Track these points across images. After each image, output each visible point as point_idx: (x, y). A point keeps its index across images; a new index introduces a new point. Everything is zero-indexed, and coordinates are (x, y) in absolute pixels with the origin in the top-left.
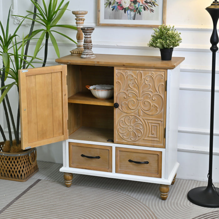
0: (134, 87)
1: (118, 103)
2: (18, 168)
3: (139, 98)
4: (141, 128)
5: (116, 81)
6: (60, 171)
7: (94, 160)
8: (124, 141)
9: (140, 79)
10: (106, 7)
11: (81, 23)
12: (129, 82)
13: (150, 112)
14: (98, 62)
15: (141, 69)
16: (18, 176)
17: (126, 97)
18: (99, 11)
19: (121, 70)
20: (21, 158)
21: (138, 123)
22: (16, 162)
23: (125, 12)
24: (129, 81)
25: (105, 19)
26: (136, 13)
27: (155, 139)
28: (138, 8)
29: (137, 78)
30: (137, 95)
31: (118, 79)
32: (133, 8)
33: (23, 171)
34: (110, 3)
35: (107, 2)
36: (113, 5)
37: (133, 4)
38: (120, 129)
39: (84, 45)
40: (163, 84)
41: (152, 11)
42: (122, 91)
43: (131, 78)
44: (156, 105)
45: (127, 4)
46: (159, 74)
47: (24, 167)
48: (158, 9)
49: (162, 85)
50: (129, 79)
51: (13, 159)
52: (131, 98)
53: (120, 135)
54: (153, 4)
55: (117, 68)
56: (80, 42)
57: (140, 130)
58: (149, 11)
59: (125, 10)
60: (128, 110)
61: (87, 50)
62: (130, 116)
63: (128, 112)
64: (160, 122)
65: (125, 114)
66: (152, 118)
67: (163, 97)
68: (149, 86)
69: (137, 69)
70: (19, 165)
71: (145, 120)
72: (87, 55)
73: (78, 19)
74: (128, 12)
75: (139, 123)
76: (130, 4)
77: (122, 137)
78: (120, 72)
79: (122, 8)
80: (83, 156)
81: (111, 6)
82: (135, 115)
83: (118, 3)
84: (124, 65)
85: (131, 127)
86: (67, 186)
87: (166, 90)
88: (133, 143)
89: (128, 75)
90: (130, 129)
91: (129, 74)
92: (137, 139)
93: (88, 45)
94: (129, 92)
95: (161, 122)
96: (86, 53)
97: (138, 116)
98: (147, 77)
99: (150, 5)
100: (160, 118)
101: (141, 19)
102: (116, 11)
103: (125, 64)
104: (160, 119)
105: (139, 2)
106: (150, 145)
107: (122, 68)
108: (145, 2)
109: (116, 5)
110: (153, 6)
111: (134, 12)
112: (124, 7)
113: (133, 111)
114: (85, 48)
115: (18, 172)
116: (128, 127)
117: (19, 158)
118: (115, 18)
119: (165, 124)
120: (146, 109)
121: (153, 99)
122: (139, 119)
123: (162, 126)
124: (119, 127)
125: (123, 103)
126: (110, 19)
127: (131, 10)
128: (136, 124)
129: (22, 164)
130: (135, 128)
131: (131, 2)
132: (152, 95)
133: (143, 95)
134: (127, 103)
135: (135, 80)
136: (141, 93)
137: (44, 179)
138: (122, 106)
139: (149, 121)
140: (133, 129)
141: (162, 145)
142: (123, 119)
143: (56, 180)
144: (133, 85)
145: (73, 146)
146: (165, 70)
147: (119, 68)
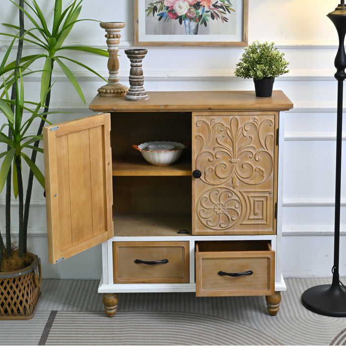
0: (226, 142)
1: (199, 169)
2: (18, 297)
3: (233, 160)
4: (237, 207)
5: (196, 135)
6: (99, 292)
8: (209, 230)
9: (236, 130)
10: (148, 16)
11: (116, 42)
12: (217, 135)
13: (251, 180)
14: (166, 106)
15: (236, 113)
16: (18, 309)
17: (211, 159)
18: (138, 22)
19: (203, 117)
20: (22, 278)
21: (232, 200)
22: (14, 286)
23: (181, 23)
24: (217, 133)
25: (146, 34)
26: (200, 23)
27: (260, 222)
28: (202, 15)
29: (230, 128)
30: (230, 154)
31: (199, 131)
32: (195, 16)
33: (27, 301)
34: (155, 9)
35: (150, 6)
36: (161, 12)
37: (193, 10)
38: (201, 212)
39: (130, 78)
40: (273, 134)
41: (225, 19)
42: (206, 150)
43: (220, 128)
44: (261, 168)
45: (183, 10)
46: (266, 118)
47: (28, 294)
48: (235, 16)
49: (271, 137)
50: (217, 130)
51: (8, 283)
52: (220, 160)
53: (203, 220)
54: (227, 9)
55: (197, 113)
56: (115, 73)
57: (236, 209)
58: (220, 20)
59: (181, 19)
60: (214, 179)
61: (138, 87)
62: (219, 189)
63: (216, 184)
64: (267, 195)
65: (210, 187)
66: (255, 188)
67: (272, 155)
68: (249, 139)
69: (230, 113)
70: (20, 292)
71: (244, 194)
72: (138, 95)
73: (112, 36)
74: (185, 22)
75: (234, 200)
76: (189, 9)
77: (205, 224)
78: (202, 119)
79: (176, 16)
80: (137, 262)
81: (156, 14)
82: (227, 187)
83: (168, 7)
84: (210, 109)
85: (220, 207)
86: (109, 316)
87: (277, 143)
89: (215, 124)
90: (219, 209)
91: (216, 121)
92: (230, 225)
93: (138, 78)
94: (216, 151)
95: (270, 193)
96: (136, 91)
97: (231, 188)
98: (246, 126)
99: (222, 10)
100: (268, 188)
101: (207, 33)
102: (165, 21)
103: (211, 107)
104: (267, 190)
106: (252, 232)
107: (206, 114)
108: (213, 5)
109: (164, 11)
110: (227, 12)
111: (196, 21)
112: (179, 15)
113: (223, 181)
114: (132, 83)
115: (18, 305)
116: (216, 207)
117: (20, 280)
118: (165, 32)
119: (275, 196)
120: (245, 175)
121: (257, 159)
122: (233, 194)
123: (270, 200)
124: (200, 208)
125: (207, 169)
126: (155, 34)
127: (191, 19)
128: (229, 201)
129: (24, 289)
130: (227, 208)
131: (190, 6)
132: (254, 154)
133: (241, 154)
134: (214, 168)
135: (226, 131)
136: (237, 150)
137: (60, 309)
138: (205, 175)
139: (250, 195)
140: (224, 210)
141: (271, 230)
142: (206, 195)
143: (82, 307)
144: (223, 140)
145: (120, 247)
146: (275, 113)
147: (200, 113)
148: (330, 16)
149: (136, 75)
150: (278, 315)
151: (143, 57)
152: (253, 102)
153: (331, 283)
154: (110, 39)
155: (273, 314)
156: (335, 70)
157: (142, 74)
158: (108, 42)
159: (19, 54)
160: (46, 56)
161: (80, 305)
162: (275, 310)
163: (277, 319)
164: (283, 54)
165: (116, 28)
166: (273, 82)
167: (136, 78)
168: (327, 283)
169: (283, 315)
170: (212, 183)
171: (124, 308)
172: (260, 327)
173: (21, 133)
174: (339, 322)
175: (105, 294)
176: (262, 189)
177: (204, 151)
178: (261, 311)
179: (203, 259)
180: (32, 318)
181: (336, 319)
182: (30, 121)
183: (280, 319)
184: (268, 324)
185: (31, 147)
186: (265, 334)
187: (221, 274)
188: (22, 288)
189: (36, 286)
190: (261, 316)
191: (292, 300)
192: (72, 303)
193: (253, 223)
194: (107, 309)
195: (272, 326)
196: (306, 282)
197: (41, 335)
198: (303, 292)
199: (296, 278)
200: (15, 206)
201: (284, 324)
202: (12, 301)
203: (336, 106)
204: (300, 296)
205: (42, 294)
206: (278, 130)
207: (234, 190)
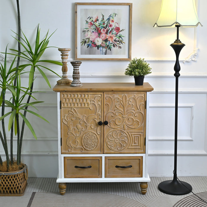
0: (120, 107)
1: (107, 120)
2: (16, 185)
3: (124, 116)
4: (126, 139)
5: (105, 103)
6: (57, 182)
7: (86, 170)
8: (112, 151)
9: (125, 101)
10: (82, 45)
13: (133, 126)
14: (91, 89)
15: (125, 93)
16: (16, 191)
17: (113, 116)
18: (77, 48)
19: (110, 95)
22: (15, 179)
23: (98, 49)
24: (116, 103)
25: (81, 54)
26: (107, 49)
27: (137, 147)
28: (108, 45)
29: (122, 100)
30: (122, 113)
31: (107, 102)
32: (105, 45)
33: (21, 187)
34: (85, 42)
35: (83, 41)
36: (88, 43)
37: (104, 42)
38: (108, 142)
39: (73, 75)
40: (143, 103)
41: (120, 47)
42: (110, 111)
43: (117, 100)
44: (138, 120)
45: (99, 42)
46: (140, 95)
47: (21, 183)
48: (125, 46)
49: (143, 105)
51: (12, 177)
52: (117, 116)
53: (109, 146)
54: (121, 42)
55: (106, 93)
57: (126, 141)
58: (117, 48)
59: (98, 47)
60: (115, 126)
61: (77, 80)
62: (117, 131)
63: (115, 128)
64: (141, 134)
65: (113, 130)
66: (135, 130)
67: (143, 114)
68: (132, 106)
69: (122, 93)
70: (17, 182)
71: (129, 133)
72: (77, 84)
74: (100, 48)
75: (124, 136)
76: (102, 42)
77: (110, 148)
78: (108, 96)
79: (96, 45)
80: (76, 167)
81: (86, 44)
82: (121, 130)
83: (92, 41)
84: (112, 91)
86: (62, 194)
87: (146, 108)
88: (120, 152)
90: (117, 141)
91: (116, 97)
92: (122, 149)
93: (77, 76)
94: (116, 111)
95: (142, 133)
96: (76, 82)
97: (123, 130)
98: (130, 99)
99: (118, 43)
100: (141, 130)
101: (111, 54)
102: (90, 48)
105: (110, 41)
106: (133, 152)
107: (111, 93)
108: (114, 40)
109: (90, 43)
110: (121, 44)
111: (106, 48)
112: (97, 45)
113: (119, 126)
114: (74, 78)
115: (16, 188)
116: (115, 140)
117: (17, 176)
118: (90, 53)
119: (145, 134)
120: (130, 124)
121: (136, 116)
122: (124, 133)
123: (142, 136)
124: (107, 140)
125: (111, 120)
126: (85, 54)
127: (103, 47)
128: (122, 136)
130: (121, 140)
131: (103, 40)
132: (134, 113)
133: (128, 113)
134: (114, 120)
135: (120, 101)
136: (126, 111)
137: (37, 191)
138: (110, 123)
139: (132, 134)
140: (119, 141)
141: (143, 151)
142: (111, 134)
143: (48, 191)
145: (67, 160)
146: (145, 93)
147: (108, 93)
148: (172, 45)
149: (76, 74)
150: (146, 194)
151: (80, 65)
152: (134, 88)
153: (173, 179)
154: (63, 57)
155: (144, 194)
156: (174, 72)
157: (79, 74)
158: (62, 58)
159: (18, 64)
160: (31, 65)
161: (47, 190)
162: (145, 192)
163: (146, 196)
164: (149, 64)
165: (66, 51)
166: (144, 78)
167: (76, 75)
168: (171, 180)
169: (149, 194)
170: (113, 127)
171: (69, 191)
172: (137, 200)
173: (19, 102)
174: (176, 197)
175: (60, 183)
176: (138, 130)
178: (138, 192)
179: (108, 160)
180: (23, 195)
181: (175, 196)
182: (24, 96)
183: (147, 196)
184: (141, 198)
185: (23, 109)
186: (140, 203)
187: (117, 167)
188: (19, 180)
189: (25, 180)
190: (138, 195)
191: (153, 187)
192: (43, 189)
193: (134, 147)
194: (61, 191)
195: (143, 199)
196: (160, 179)
197: (28, 203)
198: (159, 184)
199: (156, 177)
200: (15, 140)
201: (149, 198)
202: (13, 186)
203: (175, 91)
204: (157, 186)
205: (28, 184)
206: (146, 101)
207: (124, 131)
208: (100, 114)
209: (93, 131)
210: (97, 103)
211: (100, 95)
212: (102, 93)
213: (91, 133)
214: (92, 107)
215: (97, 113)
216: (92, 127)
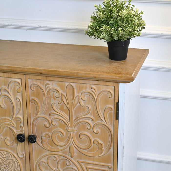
0: (62, 109)
1: (36, 133)
3: (70, 129)
5: (31, 98)
9: (72, 97)
12: (53, 101)
13: (90, 151)
15: (71, 81)
17: (48, 126)
19: (38, 81)
21: (70, 168)
24: (52, 99)
29: (65, 96)
30: (67, 124)
31: (33, 95)
40: (112, 107)
42: (42, 115)
43: (55, 94)
44: (100, 142)
46: (105, 89)
49: (110, 109)
50: (52, 96)
52: (57, 127)
55: (31, 77)
60: (52, 145)
62: (56, 156)
63: (53, 150)
65: (48, 153)
66: (93, 160)
67: (112, 129)
68: (87, 109)
69: (65, 80)
71: (82, 164)
75: (72, 168)
78: (35, 83)
82: (65, 155)
84: (41, 74)
87: (117, 118)
89: (49, 90)
91: (51, 87)
94: (52, 117)
95: (109, 168)
97: (69, 157)
98: (83, 95)
100: (108, 163)
103: (42, 72)
104: (107, 164)
113: (60, 148)
120: (83, 146)
121: (95, 131)
122: (71, 162)
125: (44, 134)
128: (66, 168)
132: (92, 125)
133: (78, 123)
134: (50, 134)
135: (62, 98)
136: (73, 119)
138: (42, 140)
139: (88, 166)
142: (45, 160)
144: (59, 107)
146: (115, 84)
147: (34, 77)
164: (142, 13)
170: (49, 148)
176: (101, 162)
177: (40, 116)
206: (117, 104)
207: (71, 159)
208: (20, 119)
209: (9, 151)
210: (14, 95)
211: (19, 81)
212: (22, 77)
213: (5, 153)
214: (6, 102)
215: (14, 117)
216: (8, 143)
